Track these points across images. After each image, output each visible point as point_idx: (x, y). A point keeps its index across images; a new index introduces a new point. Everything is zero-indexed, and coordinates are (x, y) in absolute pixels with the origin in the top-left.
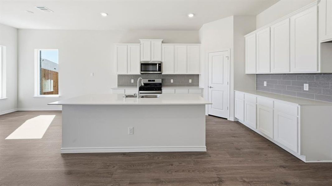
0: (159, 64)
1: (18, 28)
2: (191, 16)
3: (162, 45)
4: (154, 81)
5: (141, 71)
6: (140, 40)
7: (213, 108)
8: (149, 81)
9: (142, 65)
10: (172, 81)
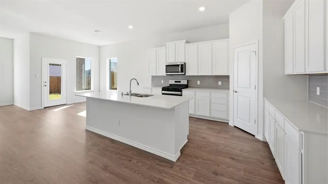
0: (182, 65)
1: (100, 45)
2: (202, 9)
3: (185, 45)
4: (180, 82)
5: (166, 72)
6: (166, 43)
7: (239, 118)
8: (176, 82)
9: (167, 67)
10: (199, 83)
